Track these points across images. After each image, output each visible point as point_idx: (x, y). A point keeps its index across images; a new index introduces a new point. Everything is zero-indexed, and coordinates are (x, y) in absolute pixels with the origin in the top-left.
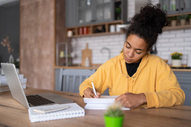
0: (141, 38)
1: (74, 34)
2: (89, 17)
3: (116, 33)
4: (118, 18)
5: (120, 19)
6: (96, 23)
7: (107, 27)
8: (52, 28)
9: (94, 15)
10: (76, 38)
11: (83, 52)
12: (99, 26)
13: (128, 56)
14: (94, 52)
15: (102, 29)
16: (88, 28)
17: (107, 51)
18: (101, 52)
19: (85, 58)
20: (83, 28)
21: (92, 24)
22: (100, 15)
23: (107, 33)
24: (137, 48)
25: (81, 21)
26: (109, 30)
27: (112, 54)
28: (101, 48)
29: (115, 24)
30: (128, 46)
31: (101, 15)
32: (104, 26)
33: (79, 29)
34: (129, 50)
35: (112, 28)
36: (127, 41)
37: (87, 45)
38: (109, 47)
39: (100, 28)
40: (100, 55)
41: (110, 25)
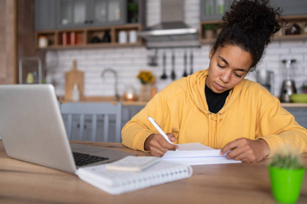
0: (247, 51)
1: (50, 43)
2: (80, 15)
3: (128, 45)
4: (133, 20)
5: (137, 21)
6: (93, 27)
7: (113, 34)
8: (10, 29)
9: (90, 11)
10: (55, 51)
11: (67, 76)
12: (99, 31)
13: (222, 80)
14: (87, 75)
15: (105, 37)
16: (77, 33)
17: (112, 75)
18: (103, 75)
19: (73, 86)
20: (69, 34)
21: (87, 28)
22: (100, 12)
23: (113, 44)
24: (239, 67)
25: (65, 22)
26: (117, 40)
27: (119, 80)
28: (102, 69)
29: (127, 30)
30: (223, 64)
31: (103, 12)
32: (107, 33)
33: (61, 34)
34: (223, 71)
35: (123, 36)
36: (221, 56)
37: (75, 63)
38: (115, 68)
39: (101, 36)
40: (100, 80)
41: (118, 31)
